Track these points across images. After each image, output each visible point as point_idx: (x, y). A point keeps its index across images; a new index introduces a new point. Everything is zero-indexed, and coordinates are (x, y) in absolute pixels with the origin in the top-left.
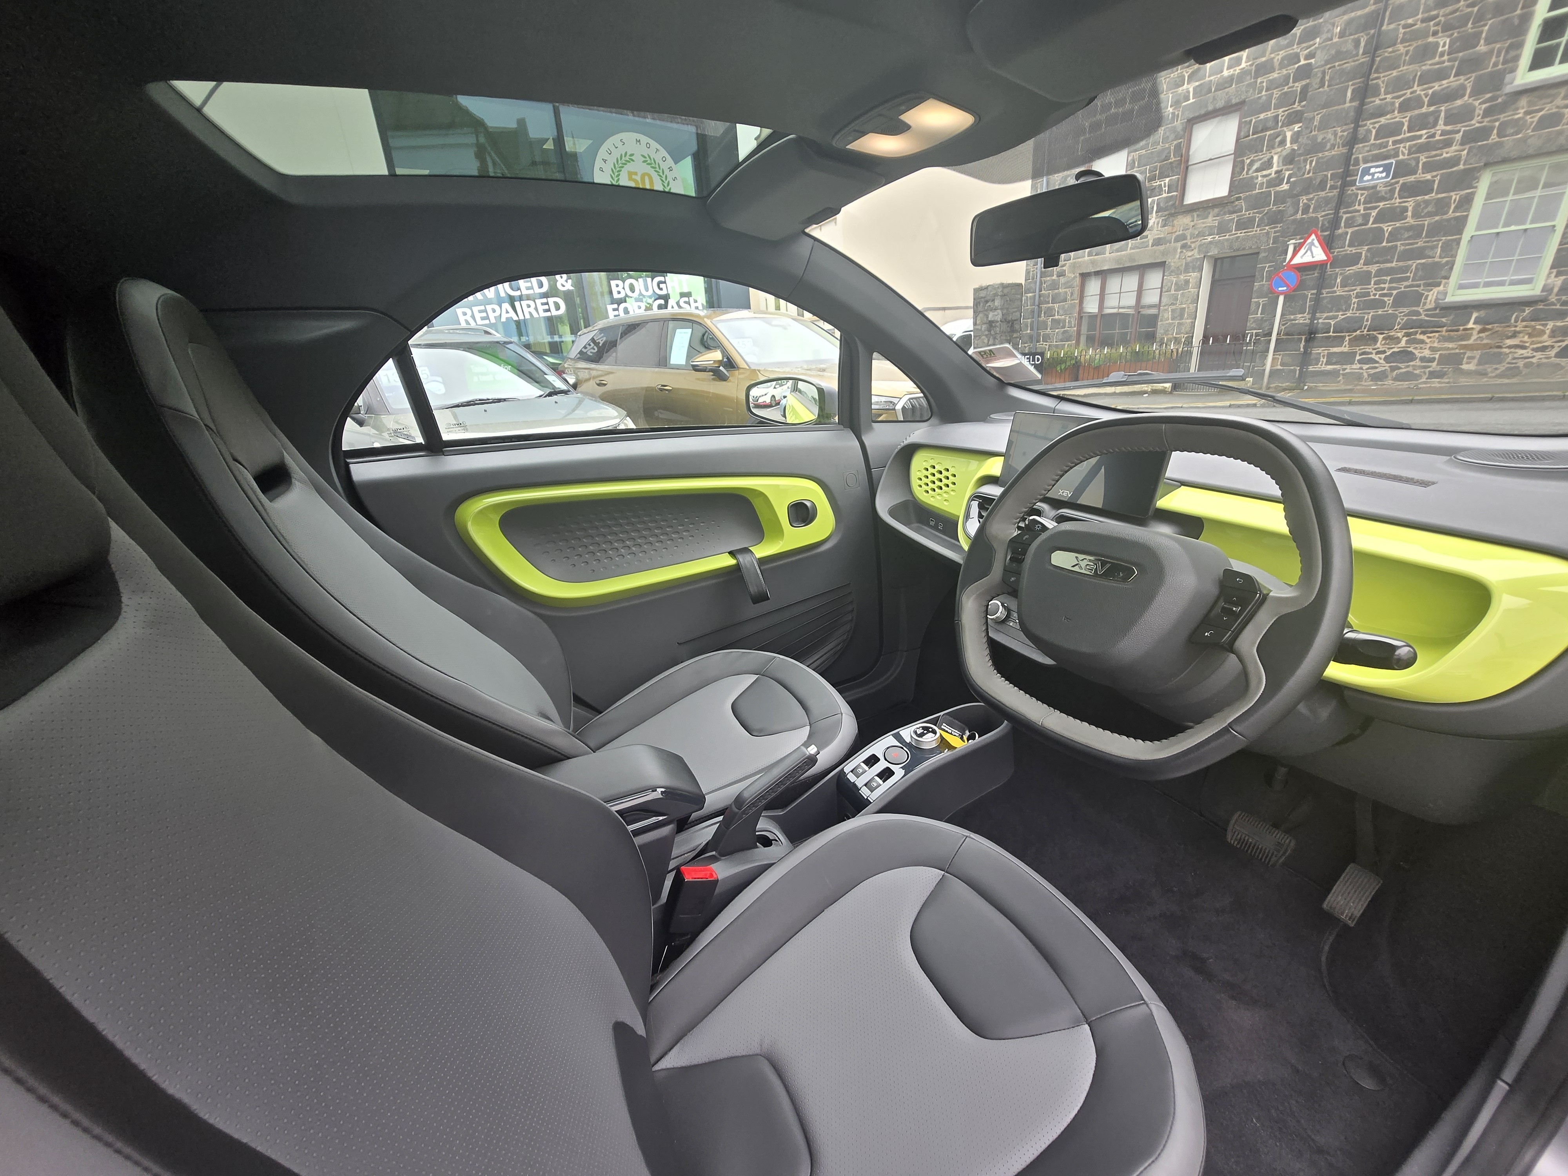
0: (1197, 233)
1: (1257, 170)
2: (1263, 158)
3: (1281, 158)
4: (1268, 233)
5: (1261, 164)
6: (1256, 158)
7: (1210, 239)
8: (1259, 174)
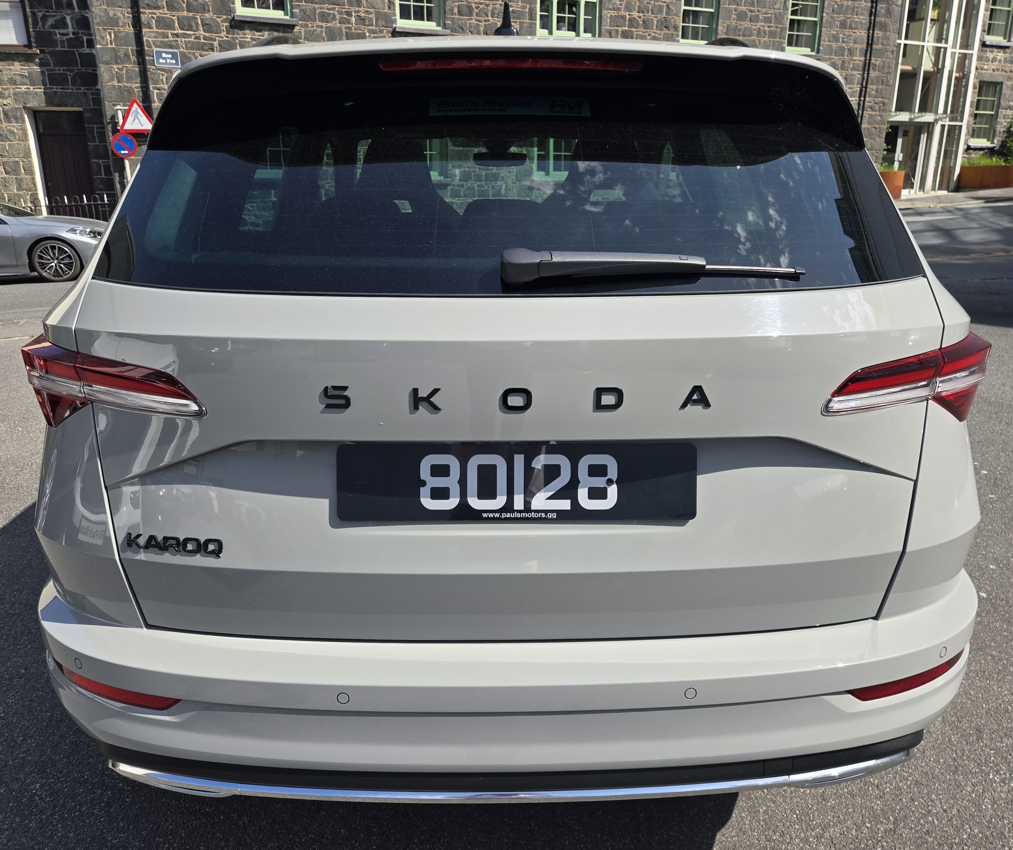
0: (6, 79)
1: (53, 26)
2: (55, 16)
3: (74, 21)
4: (85, 94)
5: (55, 21)
6: (48, 14)
7: (23, 88)
8: (57, 31)
